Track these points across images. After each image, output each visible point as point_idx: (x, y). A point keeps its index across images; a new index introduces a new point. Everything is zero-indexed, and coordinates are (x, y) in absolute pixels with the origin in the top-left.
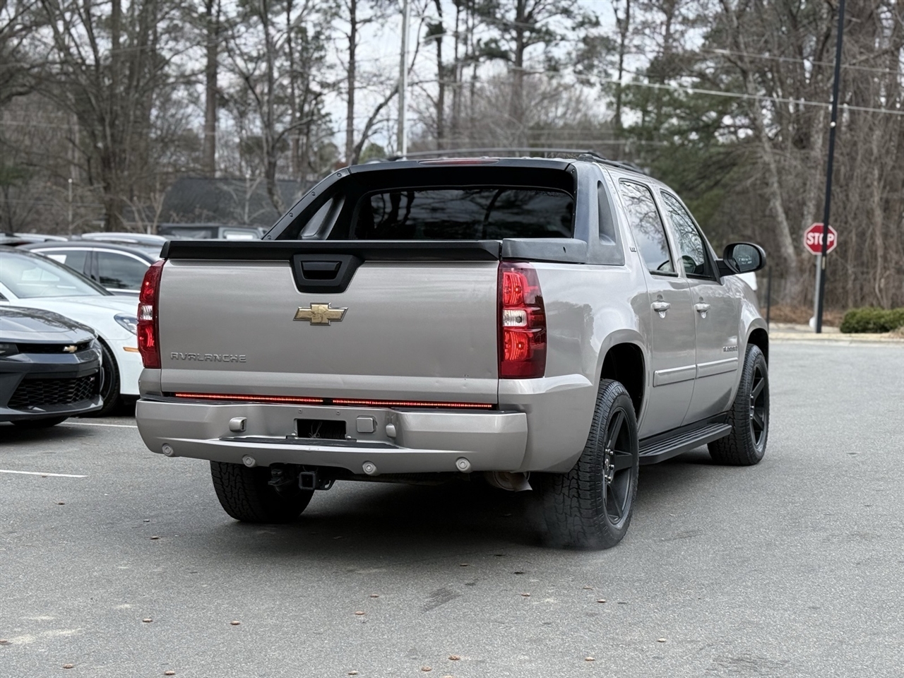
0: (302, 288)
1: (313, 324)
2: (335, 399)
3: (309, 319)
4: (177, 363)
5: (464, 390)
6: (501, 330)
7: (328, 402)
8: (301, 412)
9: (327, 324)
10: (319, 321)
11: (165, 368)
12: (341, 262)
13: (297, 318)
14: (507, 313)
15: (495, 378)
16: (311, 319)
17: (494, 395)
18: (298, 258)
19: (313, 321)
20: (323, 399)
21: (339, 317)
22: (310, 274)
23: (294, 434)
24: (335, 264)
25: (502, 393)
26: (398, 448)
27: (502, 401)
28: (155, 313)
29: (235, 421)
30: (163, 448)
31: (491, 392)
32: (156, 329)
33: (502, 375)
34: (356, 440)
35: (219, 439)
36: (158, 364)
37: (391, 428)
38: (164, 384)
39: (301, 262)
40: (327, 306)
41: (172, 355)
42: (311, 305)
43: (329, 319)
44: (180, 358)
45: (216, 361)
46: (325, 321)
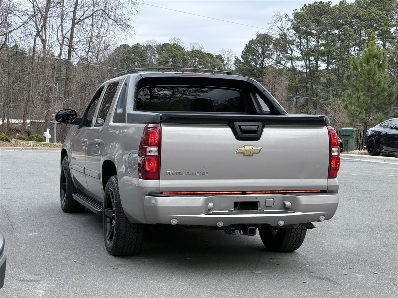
0: (238, 138)
1: (245, 156)
2: (248, 191)
5: (314, 184)
6: (331, 157)
7: (244, 193)
8: (237, 198)
9: (252, 156)
11: (162, 179)
13: (237, 153)
14: (333, 149)
15: (326, 178)
16: (244, 153)
18: (237, 124)
19: (245, 154)
20: (241, 191)
21: (258, 152)
22: (244, 132)
23: (232, 209)
24: (257, 127)
25: (330, 185)
26: (294, 213)
27: (329, 189)
28: (159, 151)
29: (211, 205)
30: (172, 220)
31: (326, 185)
32: (160, 160)
33: (329, 177)
34: (263, 210)
35: (204, 214)
36: (158, 178)
37: (288, 204)
38: (162, 188)
39: (239, 126)
40: (252, 147)
41: (167, 173)
42: (244, 147)
43: (253, 153)
44: (171, 174)
45: (192, 175)
46: (252, 154)
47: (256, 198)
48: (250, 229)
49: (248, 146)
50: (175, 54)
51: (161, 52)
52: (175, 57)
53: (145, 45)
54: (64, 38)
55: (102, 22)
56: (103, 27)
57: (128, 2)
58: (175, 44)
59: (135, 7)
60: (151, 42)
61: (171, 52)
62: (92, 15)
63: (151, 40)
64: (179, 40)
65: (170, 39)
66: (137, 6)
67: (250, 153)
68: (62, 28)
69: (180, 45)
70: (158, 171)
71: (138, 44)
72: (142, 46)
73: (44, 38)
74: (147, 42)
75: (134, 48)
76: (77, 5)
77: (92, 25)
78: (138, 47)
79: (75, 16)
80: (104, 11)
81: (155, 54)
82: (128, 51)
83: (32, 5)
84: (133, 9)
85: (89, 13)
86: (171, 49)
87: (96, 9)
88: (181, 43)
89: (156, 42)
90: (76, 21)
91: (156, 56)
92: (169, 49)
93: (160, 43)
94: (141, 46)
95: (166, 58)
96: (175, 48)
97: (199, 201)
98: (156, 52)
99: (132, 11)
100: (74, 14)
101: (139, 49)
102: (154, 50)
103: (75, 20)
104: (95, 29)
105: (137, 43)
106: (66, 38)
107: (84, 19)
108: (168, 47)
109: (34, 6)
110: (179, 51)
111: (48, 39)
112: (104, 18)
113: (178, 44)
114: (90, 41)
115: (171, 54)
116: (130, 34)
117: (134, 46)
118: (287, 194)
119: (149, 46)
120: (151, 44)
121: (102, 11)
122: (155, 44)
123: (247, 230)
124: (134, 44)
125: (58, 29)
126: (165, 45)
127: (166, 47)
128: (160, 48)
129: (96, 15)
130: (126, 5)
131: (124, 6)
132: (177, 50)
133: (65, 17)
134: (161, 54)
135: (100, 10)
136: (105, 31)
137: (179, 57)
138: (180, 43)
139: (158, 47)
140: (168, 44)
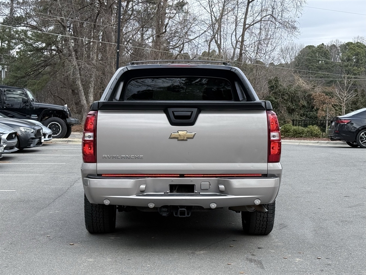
0: (172, 123)
1: (179, 140)
3: (177, 138)
4: (106, 160)
5: (252, 168)
6: (270, 141)
7: (182, 176)
8: (172, 181)
9: (186, 140)
10: (183, 138)
11: (98, 163)
12: (192, 112)
13: (171, 138)
14: (272, 134)
15: (266, 163)
16: (178, 138)
17: (266, 170)
18: (170, 110)
20: (179, 174)
21: (192, 137)
22: (177, 117)
23: (168, 191)
24: (190, 113)
25: (270, 169)
26: (227, 196)
27: (269, 173)
28: (95, 136)
29: (143, 187)
30: (104, 201)
31: (265, 169)
32: (95, 144)
33: (269, 161)
34: (200, 193)
35: (135, 195)
36: (95, 161)
37: (222, 187)
38: (99, 170)
39: (173, 112)
40: (186, 132)
41: (103, 157)
42: (178, 132)
43: (187, 138)
44: (107, 158)
45: (127, 158)
46: (185, 138)
47: (192, 181)
48: (180, 210)
49: (183, 131)
50: (358, 52)
51: (345, 51)
52: (358, 55)
53: (329, 45)
54: (237, 42)
55: (269, 26)
56: (270, 30)
57: (293, 6)
58: (358, 43)
59: (299, 10)
60: (335, 42)
61: (354, 50)
62: (261, 20)
63: (334, 40)
64: (362, 39)
65: (354, 38)
66: (301, 9)
67: (184, 137)
68: (236, 33)
69: (363, 44)
70: (94, 155)
71: (323, 44)
72: (327, 46)
73: (219, 42)
74: (331, 42)
75: (318, 49)
76: (248, 12)
77: (261, 29)
78: (322, 48)
79: (246, 21)
80: (271, 15)
81: (339, 52)
82: (313, 52)
83: (210, 14)
84: (298, 12)
85: (259, 18)
86: (354, 47)
87: (264, 15)
88: (365, 42)
89: (340, 42)
90: (247, 26)
91: (340, 55)
92: (352, 47)
93: (344, 42)
94: (325, 46)
95: (349, 56)
96: (358, 47)
97: (129, 183)
98: (339, 51)
99: (296, 14)
100: (244, 20)
101: (323, 49)
102: (338, 50)
103: (245, 25)
104: (263, 33)
105: (321, 44)
106: (239, 42)
107: (253, 24)
108: (351, 46)
109: (211, 16)
110: (362, 48)
111: (222, 44)
112: (271, 22)
113: (362, 43)
114: (258, 44)
115: (354, 52)
116: (295, 35)
117: (318, 47)
118: (222, 178)
119: (334, 46)
120: (335, 44)
121: (270, 15)
122: (339, 43)
123: (178, 211)
124: (319, 45)
125: (232, 34)
126: (349, 44)
127: (349, 46)
128: (344, 46)
129: (265, 20)
130: (291, 9)
131: (289, 10)
132: (360, 48)
133: (238, 23)
134: (344, 52)
135: (268, 15)
136: (272, 33)
137: (361, 55)
138: (363, 41)
139: (341, 46)
140: (352, 43)
